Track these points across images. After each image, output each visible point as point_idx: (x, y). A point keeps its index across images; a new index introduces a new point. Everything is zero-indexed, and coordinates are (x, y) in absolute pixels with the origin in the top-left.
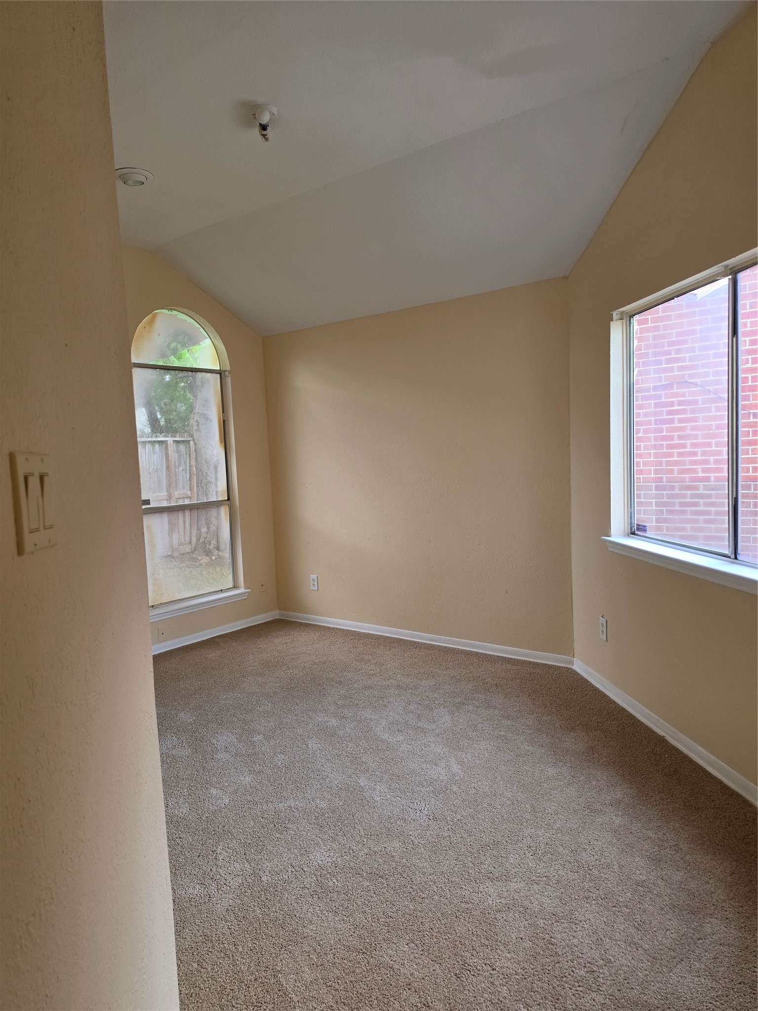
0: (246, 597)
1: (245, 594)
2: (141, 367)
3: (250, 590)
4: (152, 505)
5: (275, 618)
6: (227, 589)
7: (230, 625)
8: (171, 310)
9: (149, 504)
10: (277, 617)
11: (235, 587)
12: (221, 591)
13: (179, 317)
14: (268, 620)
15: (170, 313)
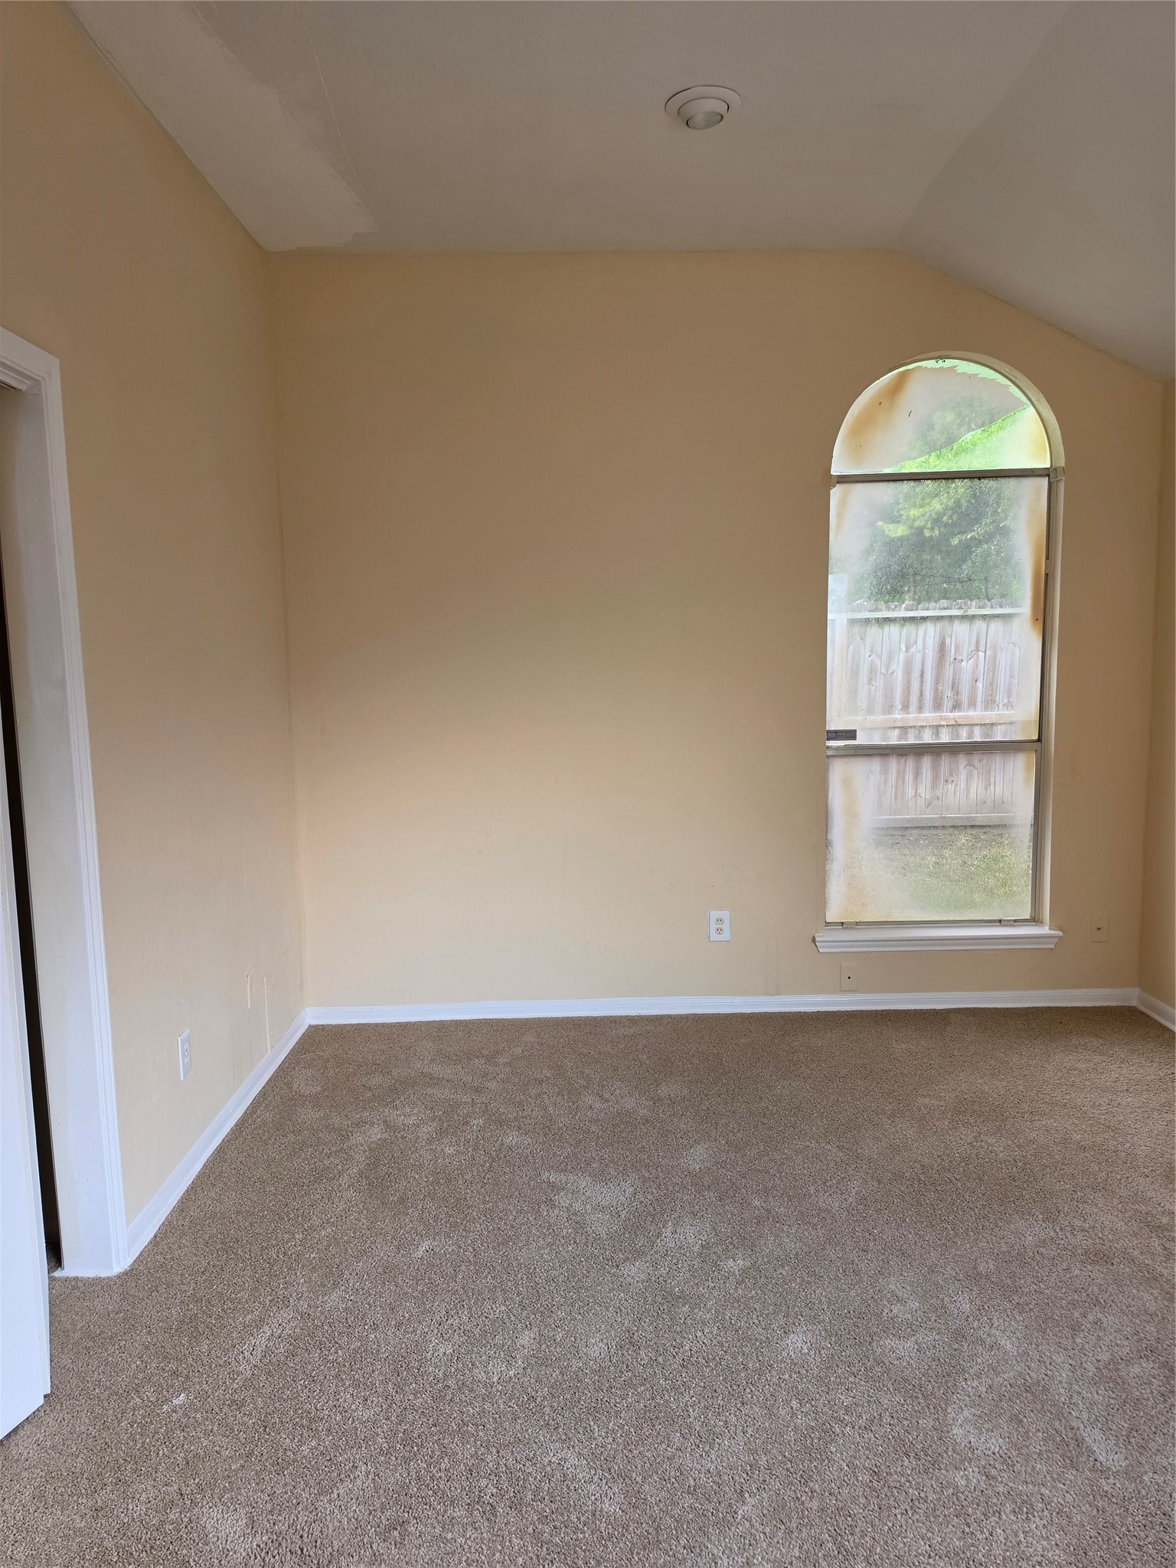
0: (1052, 946)
1: (1051, 940)
2: (864, 482)
3: (1060, 933)
4: (861, 740)
5: (1126, 1004)
6: (1015, 921)
7: (1007, 993)
8: (943, 358)
9: (854, 737)
10: (1134, 1003)
11: (1035, 920)
12: (1000, 921)
13: (958, 371)
14: (1105, 1004)
15: (941, 364)
